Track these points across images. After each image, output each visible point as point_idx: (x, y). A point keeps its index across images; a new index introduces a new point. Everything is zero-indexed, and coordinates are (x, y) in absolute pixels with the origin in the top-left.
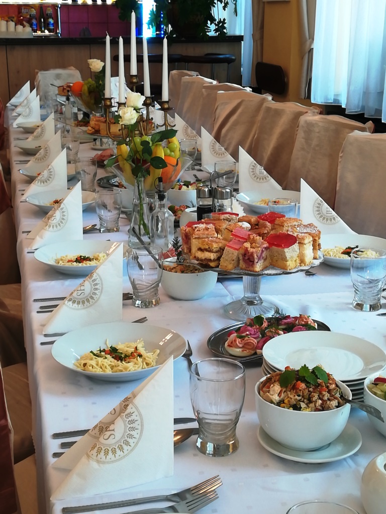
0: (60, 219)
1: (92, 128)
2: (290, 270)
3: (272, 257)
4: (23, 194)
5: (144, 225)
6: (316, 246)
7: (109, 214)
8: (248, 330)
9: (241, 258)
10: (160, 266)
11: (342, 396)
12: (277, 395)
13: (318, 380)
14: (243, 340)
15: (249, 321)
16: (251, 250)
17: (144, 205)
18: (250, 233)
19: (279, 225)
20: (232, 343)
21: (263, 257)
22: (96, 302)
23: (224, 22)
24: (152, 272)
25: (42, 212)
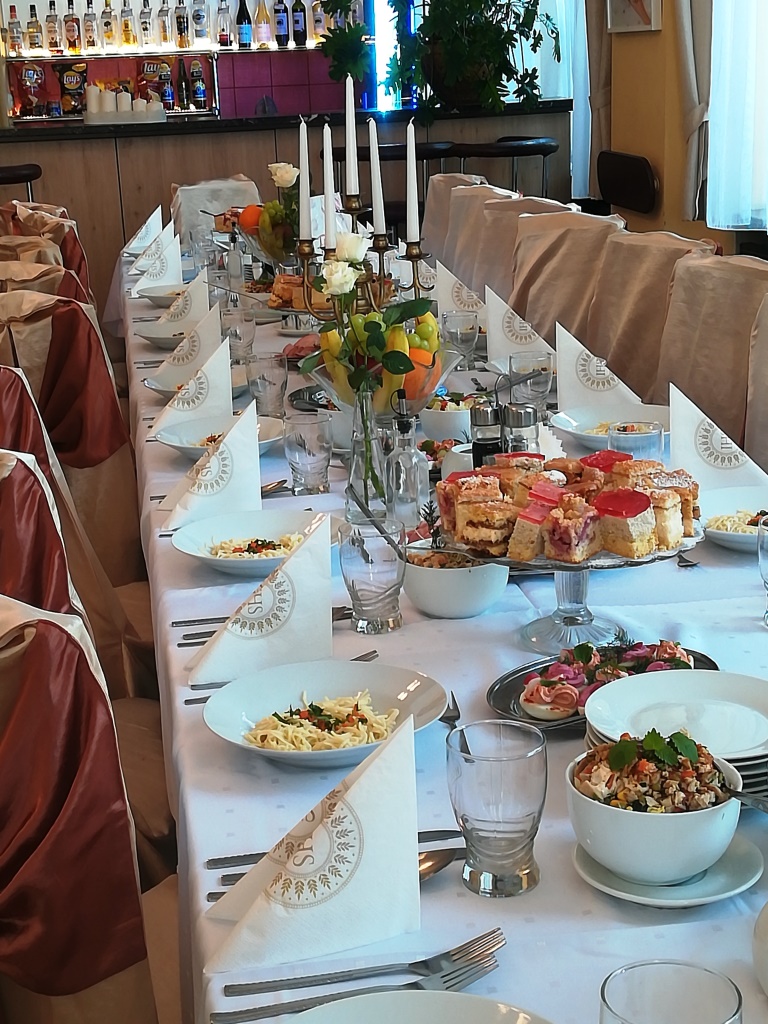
0: (218, 472)
1: (277, 296)
2: (639, 557)
3: (605, 534)
4: (151, 427)
5: (375, 479)
6: (689, 511)
7: (310, 459)
8: (563, 672)
9: (547, 538)
10: (400, 555)
11: (723, 786)
12: (604, 784)
13: (679, 756)
14: (553, 689)
15: (565, 653)
16: (564, 523)
17: (373, 442)
18: (564, 491)
19: (620, 474)
20: (532, 695)
21: (588, 536)
22: (283, 625)
23: (533, 75)
24: (386, 567)
25: (187, 460)
